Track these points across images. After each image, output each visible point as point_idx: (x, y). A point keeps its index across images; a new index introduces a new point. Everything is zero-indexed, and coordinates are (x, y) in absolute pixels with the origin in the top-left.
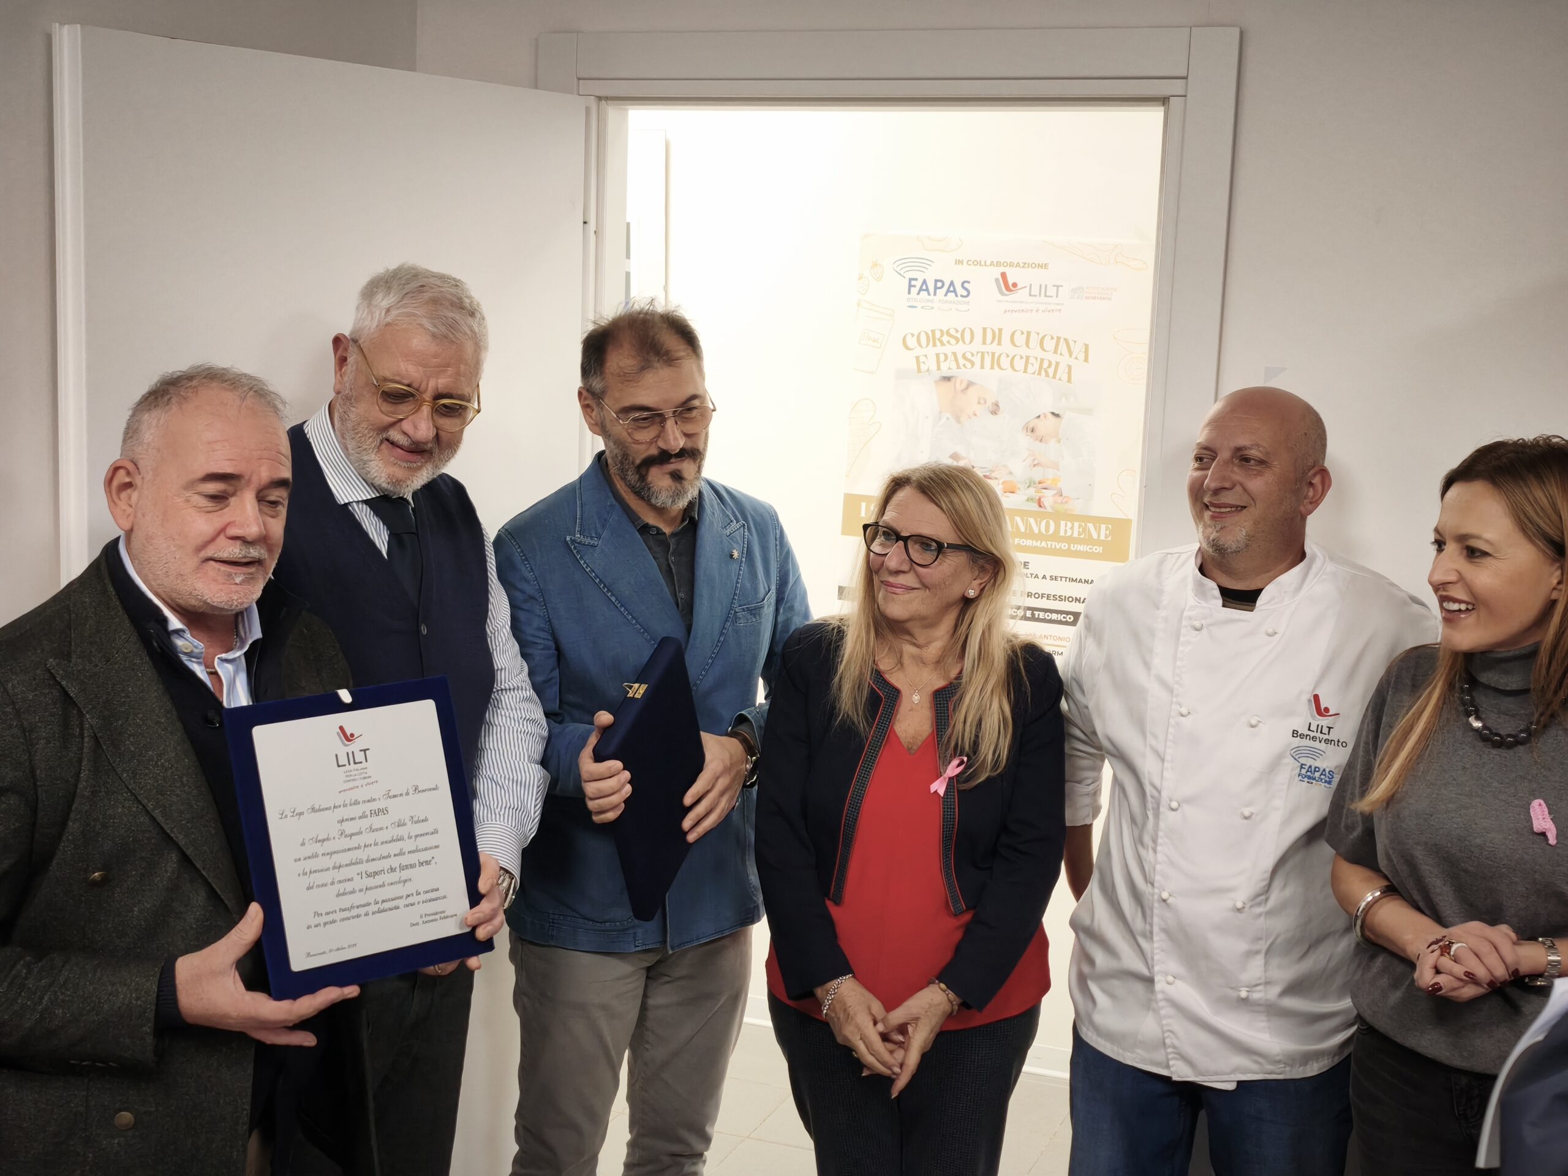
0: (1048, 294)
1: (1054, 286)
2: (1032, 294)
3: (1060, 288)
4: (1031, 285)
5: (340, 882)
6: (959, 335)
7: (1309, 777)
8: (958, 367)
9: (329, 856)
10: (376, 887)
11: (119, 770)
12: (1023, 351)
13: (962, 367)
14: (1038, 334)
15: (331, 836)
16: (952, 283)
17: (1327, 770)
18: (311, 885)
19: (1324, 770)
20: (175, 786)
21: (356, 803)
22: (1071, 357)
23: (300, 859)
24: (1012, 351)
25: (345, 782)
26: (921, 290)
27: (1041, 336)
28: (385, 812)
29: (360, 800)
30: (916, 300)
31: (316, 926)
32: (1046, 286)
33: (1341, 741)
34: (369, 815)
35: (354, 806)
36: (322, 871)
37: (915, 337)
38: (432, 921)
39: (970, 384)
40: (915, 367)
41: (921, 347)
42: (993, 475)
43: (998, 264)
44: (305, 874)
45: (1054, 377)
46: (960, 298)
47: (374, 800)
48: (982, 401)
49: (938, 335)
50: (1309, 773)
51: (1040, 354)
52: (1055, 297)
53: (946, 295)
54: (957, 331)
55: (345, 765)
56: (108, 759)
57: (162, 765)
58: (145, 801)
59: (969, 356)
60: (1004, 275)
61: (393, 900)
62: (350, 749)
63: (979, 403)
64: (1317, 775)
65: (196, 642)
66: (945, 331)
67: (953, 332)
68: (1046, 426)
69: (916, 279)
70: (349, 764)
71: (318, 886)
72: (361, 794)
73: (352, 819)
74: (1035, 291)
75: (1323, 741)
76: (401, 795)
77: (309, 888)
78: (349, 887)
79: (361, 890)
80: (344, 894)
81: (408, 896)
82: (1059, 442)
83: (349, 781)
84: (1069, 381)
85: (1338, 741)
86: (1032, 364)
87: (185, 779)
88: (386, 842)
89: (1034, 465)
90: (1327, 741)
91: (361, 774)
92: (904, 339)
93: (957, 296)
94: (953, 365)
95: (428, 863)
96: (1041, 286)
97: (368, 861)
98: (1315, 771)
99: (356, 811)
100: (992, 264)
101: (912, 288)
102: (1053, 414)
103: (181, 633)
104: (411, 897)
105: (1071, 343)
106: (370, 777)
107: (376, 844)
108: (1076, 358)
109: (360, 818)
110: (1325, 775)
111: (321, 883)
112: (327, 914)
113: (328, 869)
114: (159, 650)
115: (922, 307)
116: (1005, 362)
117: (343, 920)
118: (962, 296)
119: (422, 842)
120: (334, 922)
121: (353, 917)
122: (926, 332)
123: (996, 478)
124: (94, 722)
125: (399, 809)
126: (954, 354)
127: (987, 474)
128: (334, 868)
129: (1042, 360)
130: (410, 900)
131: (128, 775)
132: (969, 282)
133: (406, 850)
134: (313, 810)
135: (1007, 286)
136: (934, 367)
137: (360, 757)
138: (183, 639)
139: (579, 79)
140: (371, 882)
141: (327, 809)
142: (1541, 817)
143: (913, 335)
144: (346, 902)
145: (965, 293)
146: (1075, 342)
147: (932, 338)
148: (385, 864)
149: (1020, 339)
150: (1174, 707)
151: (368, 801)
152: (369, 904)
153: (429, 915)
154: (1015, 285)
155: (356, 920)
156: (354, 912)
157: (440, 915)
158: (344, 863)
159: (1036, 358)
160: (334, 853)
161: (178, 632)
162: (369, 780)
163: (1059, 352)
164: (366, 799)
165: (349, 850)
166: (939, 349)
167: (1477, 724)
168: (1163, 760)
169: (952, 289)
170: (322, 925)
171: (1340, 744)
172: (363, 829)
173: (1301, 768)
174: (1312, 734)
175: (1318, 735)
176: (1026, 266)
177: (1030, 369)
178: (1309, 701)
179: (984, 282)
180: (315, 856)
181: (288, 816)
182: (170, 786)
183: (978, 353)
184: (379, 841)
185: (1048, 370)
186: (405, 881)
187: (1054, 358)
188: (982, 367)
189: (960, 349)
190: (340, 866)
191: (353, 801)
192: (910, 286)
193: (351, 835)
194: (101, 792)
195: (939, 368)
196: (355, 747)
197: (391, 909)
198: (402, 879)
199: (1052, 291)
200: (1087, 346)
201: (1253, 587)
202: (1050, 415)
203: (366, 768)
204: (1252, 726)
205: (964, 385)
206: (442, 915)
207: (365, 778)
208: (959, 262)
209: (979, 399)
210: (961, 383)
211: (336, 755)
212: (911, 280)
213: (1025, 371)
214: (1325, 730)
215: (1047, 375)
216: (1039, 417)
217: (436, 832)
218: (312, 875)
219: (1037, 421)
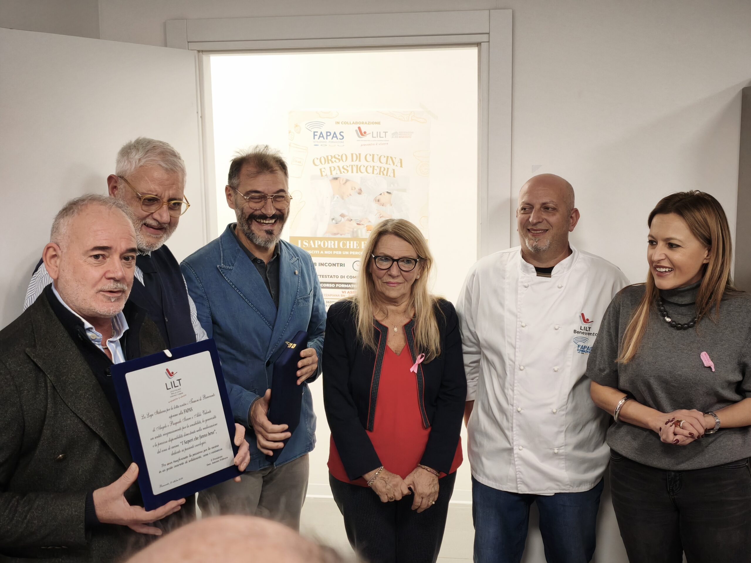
0: (381, 136)
1: (384, 132)
2: (374, 136)
3: (387, 133)
4: (373, 132)
5: (173, 447)
6: (340, 158)
7: (582, 351)
8: (341, 173)
9: (166, 435)
10: (190, 448)
11: (66, 402)
12: (372, 164)
13: (342, 172)
14: (378, 155)
15: (167, 425)
16: (335, 133)
17: (590, 347)
18: (159, 451)
19: (589, 347)
20: (95, 408)
21: (177, 407)
22: (394, 165)
23: (153, 438)
24: (366, 164)
25: (171, 397)
26: (320, 137)
27: (379, 156)
28: (191, 410)
29: (179, 405)
30: (318, 142)
31: (163, 471)
32: (380, 132)
33: (595, 333)
34: (184, 413)
35: (176, 409)
36: (164, 443)
37: (319, 160)
38: (217, 461)
39: (347, 181)
40: (320, 174)
41: (322, 164)
42: (361, 223)
43: (356, 123)
44: (156, 446)
45: (387, 175)
46: (339, 140)
47: (185, 404)
48: (353, 189)
49: (330, 158)
50: (582, 349)
51: (380, 165)
52: (384, 137)
53: (332, 139)
54: (339, 156)
55: (170, 388)
56: (61, 397)
57: (88, 397)
58: (81, 417)
59: (345, 167)
60: (359, 128)
61: (198, 453)
62: (172, 380)
63: (352, 189)
64: (586, 349)
65: (98, 333)
66: (333, 156)
67: (337, 156)
68: (385, 198)
69: (317, 132)
70: (172, 388)
71: (163, 451)
72: (179, 402)
73: (176, 415)
74: (375, 135)
75: (587, 334)
76: (198, 400)
77: (159, 452)
78: (177, 449)
79: (183, 451)
80: (175, 453)
81: (205, 451)
82: (391, 205)
83: (173, 396)
84: (394, 176)
85: (594, 334)
86: (376, 170)
87: (99, 403)
88: (193, 425)
89: (380, 217)
90: (589, 334)
91: (178, 392)
92: (314, 161)
93: (337, 139)
94: (338, 172)
95: (212, 433)
96: (377, 132)
97: (185, 435)
98: (585, 348)
99: (177, 411)
100: (353, 123)
101: (315, 136)
102: (388, 192)
103: (91, 330)
104: (206, 451)
105: (394, 159)
106: (182, 393)
107: (188, 427)
108: (396, 166)
109: (180, 414)
110: (589, 349)
111: (164, 449)
112: (168, 464)
113: (166, 442)
114: (82, 339)
115: (321, 145)
116: (363, 170)
117: (176, 466)
118: (340, 139)
119: (210, 423)
120: (171, 468)
121: (180, 465)
122: (324, 157)
123: (363, 224)
124: (52, 378)
125: (197, 408)
126: (338, 167)
127: (358, 223)
128: (169, 441)
129: (381, 168)
130: (206, 453)
131: (71, 404)
132: (343, 132)
133: (202, 428)
134: (157, 413)
135: (361, 133)
136: (329, 173)
137: (177, 383)
138: (91, 332)
139: (188, 42)
140: (187, 446)
141: (164, 411)
142: (706, 359)
143: (317, 159)
144: (176, 457)
145: (342, 138)
146: (395, 158)
147: (327, 160)
148: (193, 436)
149: (369, 158)
150: (518, 323)
151: (183, 405)
152: (187, 457)
153: (215, 459)
154: (365, 133)
155: (182, 465)
156: (180, 462)
157: (220, 458)
158: (173, 438)
159: (378, 167)
160: (169, 433)
161: (89, 329)
162: (182, 395)
163: (388, 163)
164: (182, 404)
165: (176, 431)
166: (331, 165)
167: (668, 320)
168: (515, 348)
169: (335, 136)
170: (166, 470)
171: (594, 335)
172: (181, 420)
173: (578, 347)
174: (582, 331)
175: (585, 331)
176: (370, 123)
177: (375, 172)
178: (580, 316)
179: (350, 132)
180: (159, 436)
181: (146, 417)
182: (93, 408)
183: (350, 165)
184: (189, 425)
185: (384, 172)
186: (203, 443)
187: (386, 166)
188: (352, 172)
189: (341, 164)
190: (172, 440)
191: (175, 406)
192: (314, 135)
193: (176, 423)
194: (58, 414)
195: (331, 174)
196: (175, 378)
197: (197, 458)
198: (201, 442)
199: (383, 135)
200: (401, 160)
201: (549, 266)
202: (386, 194)
203: (180, 389)
204: (556, 329)
205: (344, 181)
206: (221, 458)
207: (180, 394)
208: (339, 123)
209: (352, 187)
210: (343, 180)
211: (166, 384)
212: (314, 132)
213: (373, 173)
214: (588, 329)
215: (383, 174)
216: (381, 194)
217: (215, 417)
218: (159, 446)
219: (380, 196)
